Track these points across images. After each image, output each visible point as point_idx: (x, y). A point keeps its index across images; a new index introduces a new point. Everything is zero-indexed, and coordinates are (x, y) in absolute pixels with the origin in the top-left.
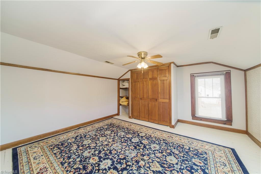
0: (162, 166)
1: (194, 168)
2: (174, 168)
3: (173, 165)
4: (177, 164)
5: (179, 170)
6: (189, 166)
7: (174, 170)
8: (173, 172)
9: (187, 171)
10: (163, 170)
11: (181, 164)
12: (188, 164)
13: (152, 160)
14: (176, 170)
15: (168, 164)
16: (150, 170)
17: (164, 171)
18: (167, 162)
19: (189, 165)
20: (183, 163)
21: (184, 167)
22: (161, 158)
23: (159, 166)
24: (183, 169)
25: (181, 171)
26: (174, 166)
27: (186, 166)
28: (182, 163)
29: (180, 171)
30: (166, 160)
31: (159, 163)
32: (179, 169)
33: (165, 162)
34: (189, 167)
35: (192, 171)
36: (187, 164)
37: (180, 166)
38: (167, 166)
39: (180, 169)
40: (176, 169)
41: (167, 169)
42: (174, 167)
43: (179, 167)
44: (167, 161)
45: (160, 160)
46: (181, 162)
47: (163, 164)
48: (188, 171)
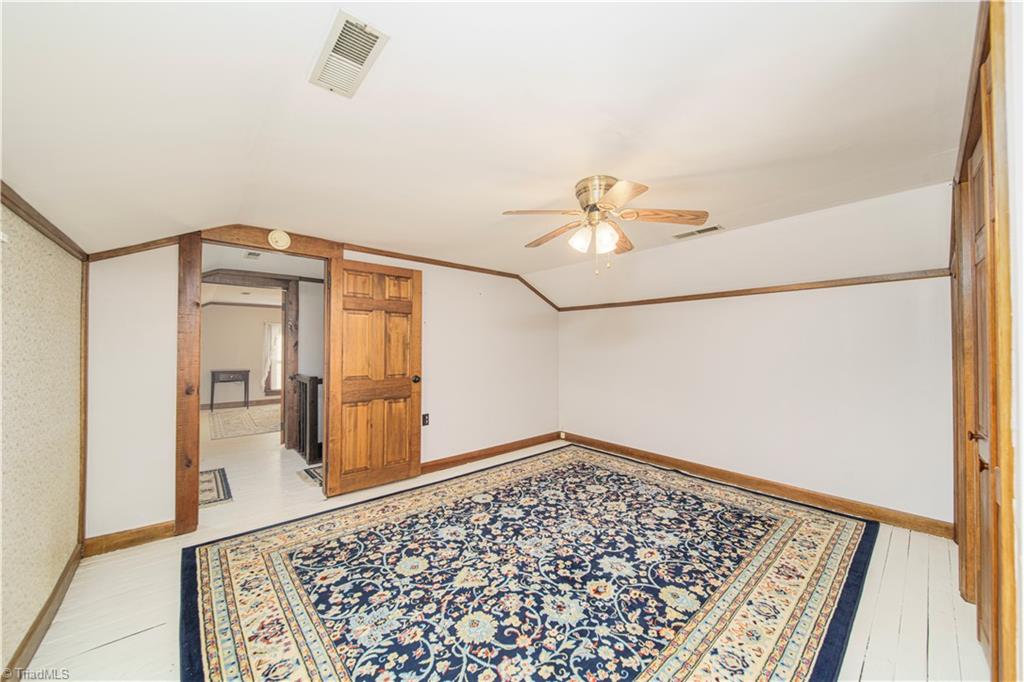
0: (462, 591)
1: (408, 672)
2: (443, 613)
3: (456, 620)
4: (452, 631)
5: (430, 621)
6: (423, 662)
7: (438, 611)
8: (434, 606)
9: (415, 642)
10: (451, 587)
11: (446, 642)
12: (434, 668)
13: (494, 578)
14: (435, 614)
15: (462, 607)
16: (463, 566)
17: (447, 589)
18: (470, 609)
19: (428, 664)
20: (445, 653)
21: (431, 643)
22: (494, 601)
23: (467, 585)
24: (426, 636)
25: (424, 626)
26: (450, 619)
27: (432, 654)
28: (449, 647)
29: (427, 624)
30: (479, 608)
31: (477, 590)
32: (435, 624)
33: (475, 604)
34: (423, 657)
35: (405, 657)
36: (436, 662)
37: (441, 636)
38: (457, 600)
39: (432, 628)
40: (438, 616)
41: (450, 597)
42: (446, 617)
43: (438, 629)
44: (474, 610)
45: (485, 596)
46: (453, 650)
47: (469, 596)
48: (412, 641)
